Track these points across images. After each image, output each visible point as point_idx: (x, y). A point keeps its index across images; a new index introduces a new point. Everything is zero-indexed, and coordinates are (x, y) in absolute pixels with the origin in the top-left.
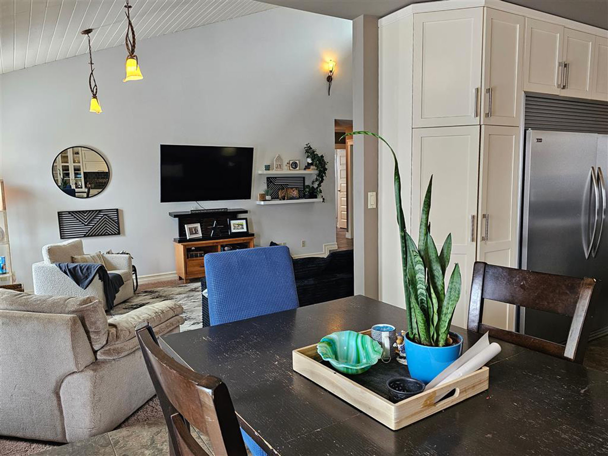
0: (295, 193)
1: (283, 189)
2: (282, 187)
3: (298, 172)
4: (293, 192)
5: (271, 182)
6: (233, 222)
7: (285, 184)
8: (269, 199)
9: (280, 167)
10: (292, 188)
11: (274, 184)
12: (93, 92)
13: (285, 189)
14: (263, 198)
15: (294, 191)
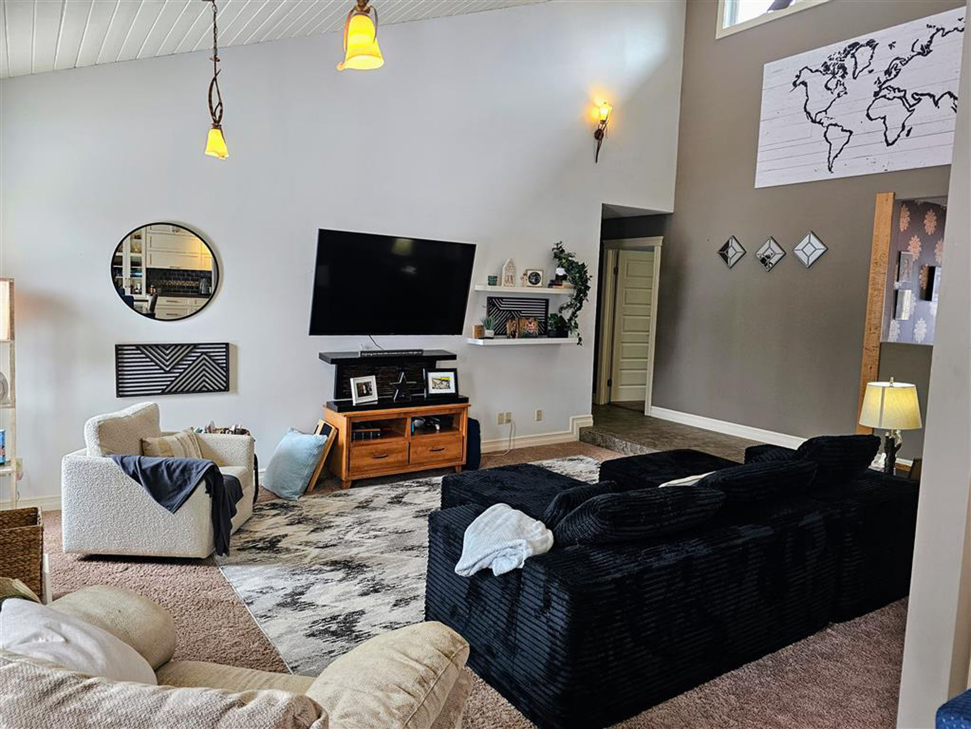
0: (533, 327)
1: (513, 318)
2: (512, 315)
3: (541, 290)
4: (529, 325)
5: (494, 305)
6: (432, 375)
7: (517, 311)
8: (491, 336)
9: (511, 279)
10: (528, 318)
11: (499, 309)
12: (215, 116)
13: (517, 319)
14: (480, 334)
15: (530, 323)
